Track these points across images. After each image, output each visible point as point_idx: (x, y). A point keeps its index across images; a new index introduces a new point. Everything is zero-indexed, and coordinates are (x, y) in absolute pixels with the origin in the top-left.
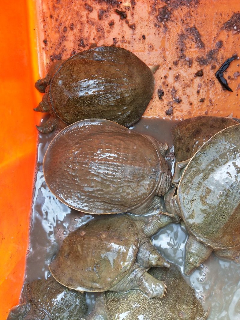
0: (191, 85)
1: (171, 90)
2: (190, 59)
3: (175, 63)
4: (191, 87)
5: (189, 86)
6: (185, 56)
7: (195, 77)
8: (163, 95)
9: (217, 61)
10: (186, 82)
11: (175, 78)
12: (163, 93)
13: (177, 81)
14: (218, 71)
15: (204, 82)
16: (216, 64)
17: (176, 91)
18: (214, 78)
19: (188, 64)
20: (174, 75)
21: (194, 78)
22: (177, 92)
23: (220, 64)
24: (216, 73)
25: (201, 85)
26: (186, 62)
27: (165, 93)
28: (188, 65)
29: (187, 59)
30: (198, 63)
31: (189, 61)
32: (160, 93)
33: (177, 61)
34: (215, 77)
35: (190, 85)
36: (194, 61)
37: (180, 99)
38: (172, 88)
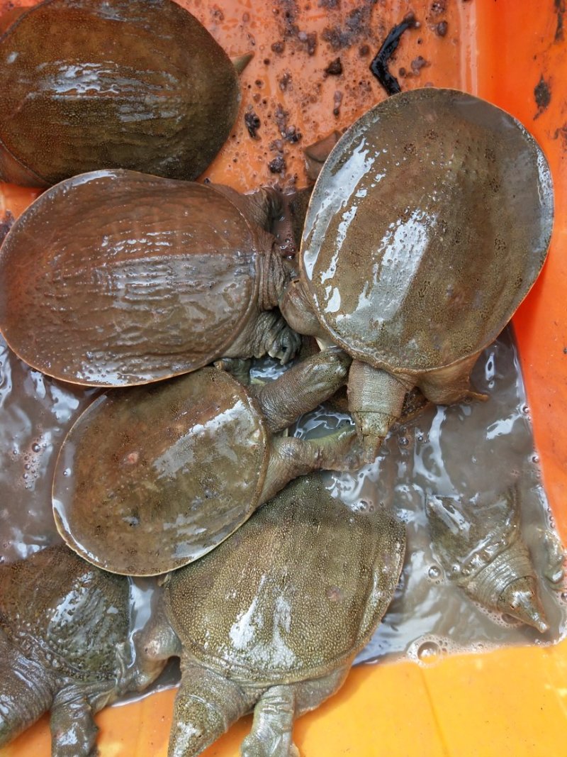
0: (319, 97)
1: (274, 112)
2: (308, 35)
3: (277, 48)
4: (318, 103)
5: (313, 100)
6: (296, 28)
7: (326, 77)
8: (258, 126)
9: (370, 36)
10: (306, 92)
11: (281, 83)
12: (257, 121)
13: (285, 89)
14: (375, 59)
15: (347, 87)
16: (369, 43)
17: (286, 114)
18: (367, 76)
19: (307, 49)
20: (278, 76)
21: (324, 81)
22: (288, 117)
23: (378, 41)
24: (372, 63)
25: (342, 95)
26: (301, 44)
27: (262, 121)
28: (305, 51)
29: (303, 36)
30: (329, 44)
31: (307, 41)
32: (250, 122)
33: (280, 43)
34: (370, 73)
35: (316, 98)
36: (320, 41)
37: (297, 132)
38: (277, 107)
